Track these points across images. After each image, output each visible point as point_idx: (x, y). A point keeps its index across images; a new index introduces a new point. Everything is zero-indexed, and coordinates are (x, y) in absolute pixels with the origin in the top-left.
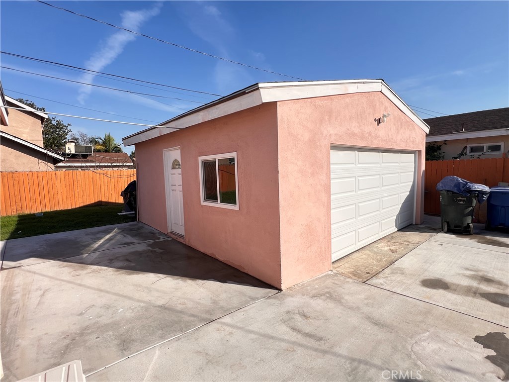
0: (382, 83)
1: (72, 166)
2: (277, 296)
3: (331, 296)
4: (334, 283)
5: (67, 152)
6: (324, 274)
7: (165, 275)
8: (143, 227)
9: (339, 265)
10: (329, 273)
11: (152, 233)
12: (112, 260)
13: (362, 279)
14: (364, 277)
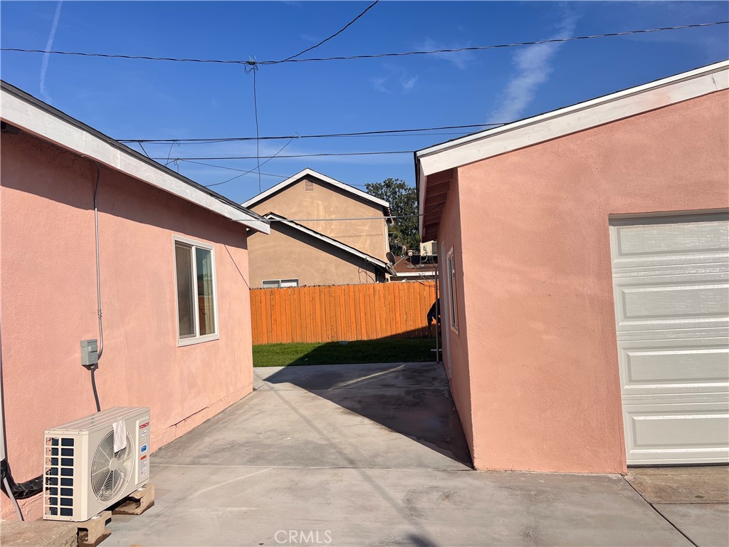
2: (457, 473)
3: (535, 495)
4: (583, 488)
5: (422, 254)
6: (594, 475)
7: (372, 422)
8: (435, 369)
9: (664, 473)
10: (610, 476)
11: (433, 378)
12: (346, 398)
13: (660, 499)
14: (674, 498)
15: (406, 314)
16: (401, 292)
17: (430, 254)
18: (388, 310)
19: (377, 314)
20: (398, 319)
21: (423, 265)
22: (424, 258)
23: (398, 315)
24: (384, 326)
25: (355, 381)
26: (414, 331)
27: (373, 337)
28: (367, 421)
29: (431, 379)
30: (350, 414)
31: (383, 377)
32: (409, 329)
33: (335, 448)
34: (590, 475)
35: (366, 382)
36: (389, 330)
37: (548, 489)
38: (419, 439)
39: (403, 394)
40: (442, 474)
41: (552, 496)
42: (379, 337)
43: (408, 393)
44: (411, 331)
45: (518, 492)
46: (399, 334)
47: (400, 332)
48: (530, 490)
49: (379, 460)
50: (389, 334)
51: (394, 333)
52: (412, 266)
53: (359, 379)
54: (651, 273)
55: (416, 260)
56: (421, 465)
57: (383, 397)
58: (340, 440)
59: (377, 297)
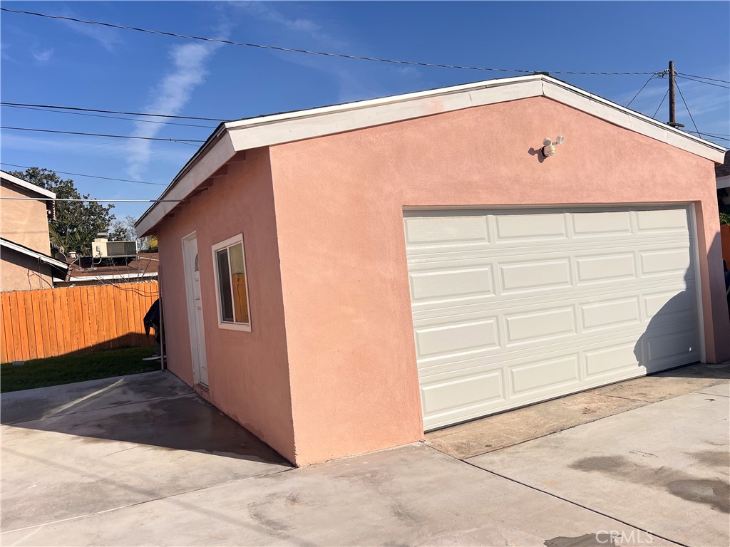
0: (543, 79)
1: (98, 281)
2: (281, 475)
3: (372, 476)
4: (402, 460)
5: (94, 256)
6: (401, 447)
7: (136, 445)
8: (165, 378)
9: (448, 433)
10: (414, 444)
11: (171, 387)
12: (77, 425)
13: (464, 455)
14: (473, 451)
15: (98, 322)
16: (91, 298)
17: (105, 255)
18: (73, 319)
19: (59, 325)
20: (87, 329)
21: (96, 269)
22: (97, 260)
23: (87, 325)
24: (68, 338)
25: (72, 404)
26: (109, 342)
27: (55, 354)
28: (128, 445)
29: (169, 389)
30: (98, 441)
31: (106, 395)
32: (102, 340)
33: (113, 483)
34: (398, 447)
35: (89, 403)
36: (75, 343)
37: (377, 468)
38: (210, 450)
39: (149, 409)
40: (267, 480)
41: (386, 474)
42: (62, 353)
43: (153, 406)
44: (104, 343)
45: (355, 478)
46: (89, 348)
47: (90, 344)
48: (363, 474)
49: (183, 482)
50: (75, 348)
51: (82, 346)
52: (82, 270)
53: (76, 402)
54: (429, 259)
55: (87, 262)
56: (236, 477)
57: (124, 416)
58: (112, 473)
59: (57, 305)
